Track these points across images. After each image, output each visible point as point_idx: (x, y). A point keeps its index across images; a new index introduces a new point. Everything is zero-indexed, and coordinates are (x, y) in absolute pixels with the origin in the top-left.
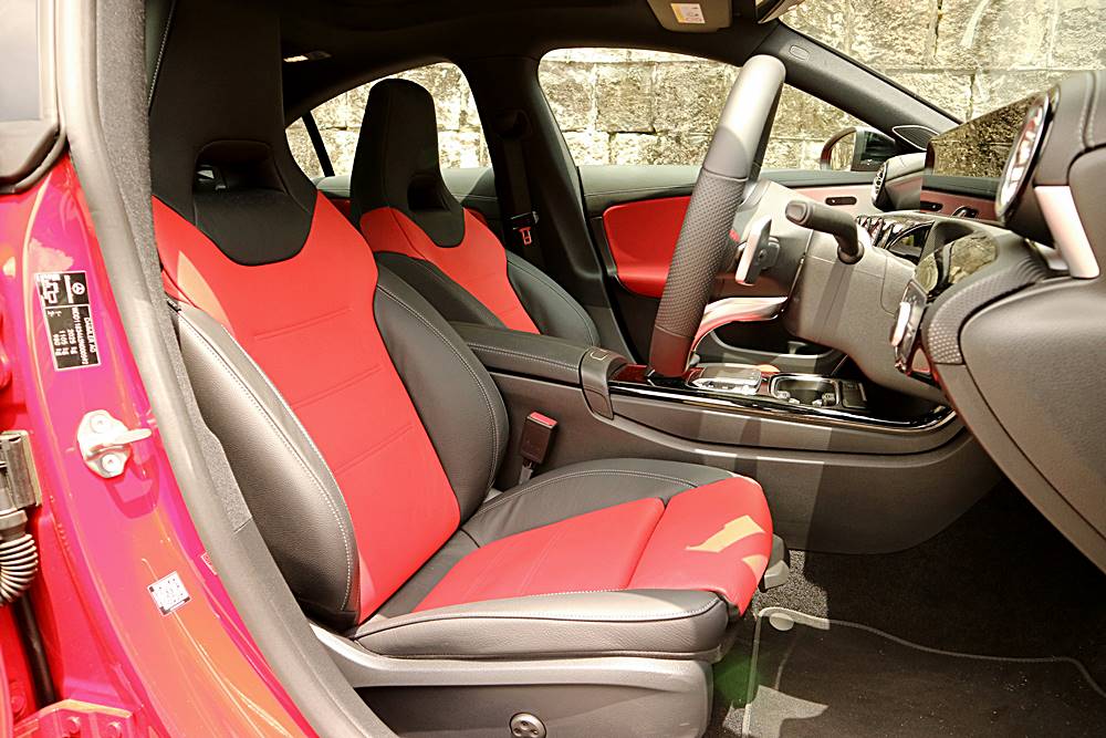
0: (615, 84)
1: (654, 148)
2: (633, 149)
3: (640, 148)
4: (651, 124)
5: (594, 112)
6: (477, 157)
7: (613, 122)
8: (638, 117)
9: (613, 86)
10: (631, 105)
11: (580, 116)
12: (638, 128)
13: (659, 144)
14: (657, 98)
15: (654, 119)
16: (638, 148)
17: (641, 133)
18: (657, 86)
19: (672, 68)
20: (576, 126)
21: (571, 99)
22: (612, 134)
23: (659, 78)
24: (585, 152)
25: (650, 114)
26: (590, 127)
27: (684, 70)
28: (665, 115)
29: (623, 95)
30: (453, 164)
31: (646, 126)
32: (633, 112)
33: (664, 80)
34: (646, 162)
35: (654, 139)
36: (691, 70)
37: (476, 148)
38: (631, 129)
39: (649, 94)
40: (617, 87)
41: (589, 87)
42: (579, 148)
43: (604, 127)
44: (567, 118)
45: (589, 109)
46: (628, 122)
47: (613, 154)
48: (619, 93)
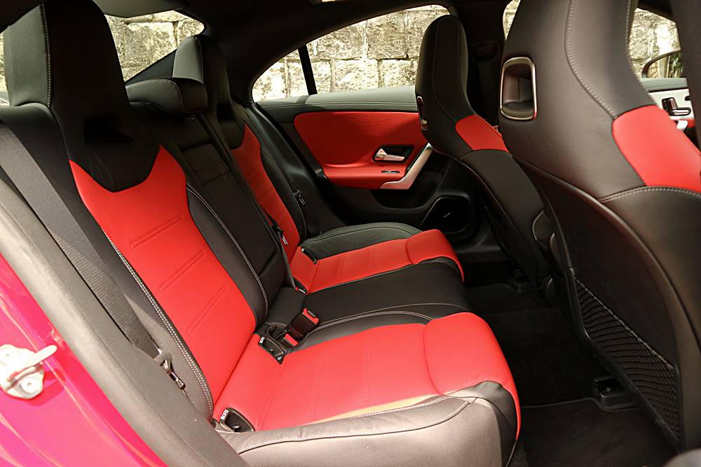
0: (379, 26)
1: (409, 69)
2: (395, 70)
3: (400, 69)
4: (406, 53)
5: (366, 46)
6: (283, 81)
7: (380, 52)
8: (397, 48)
9: (377, 28)
10: (391, 40)
11: (356, 49)
12: (397, 56)
13: (412, 65)
14: (409, 35)
15: (408, 50)
16: (398, 69)
17: (399, 59)
18: (409, 27)
19: (418, 15)
20: (354, 56)
21: (349, 37)
22: (380, 61)
23: (410, 22)
24: (361, 74)
25: (404, 46)
26: (364, 56)
27: (426, 16)
28: (415, 47)
29: (385, 34)
30: (265, 86)
31: (403, 54)
32: (393, 46)
33: (413, 23)
34: (405, 79)
35: (409, 63)
36: (430, 17)
37: (281, 74)
38: (392, 57)
39: (403, 33)
40: (381, 29)
41: (361, 29)
42: (358, 71)
43: (374, 56)
44: (347, 51)
45: (363, 44)
46: (390, 53)
47: (382, 74)
48: (383, 32)
